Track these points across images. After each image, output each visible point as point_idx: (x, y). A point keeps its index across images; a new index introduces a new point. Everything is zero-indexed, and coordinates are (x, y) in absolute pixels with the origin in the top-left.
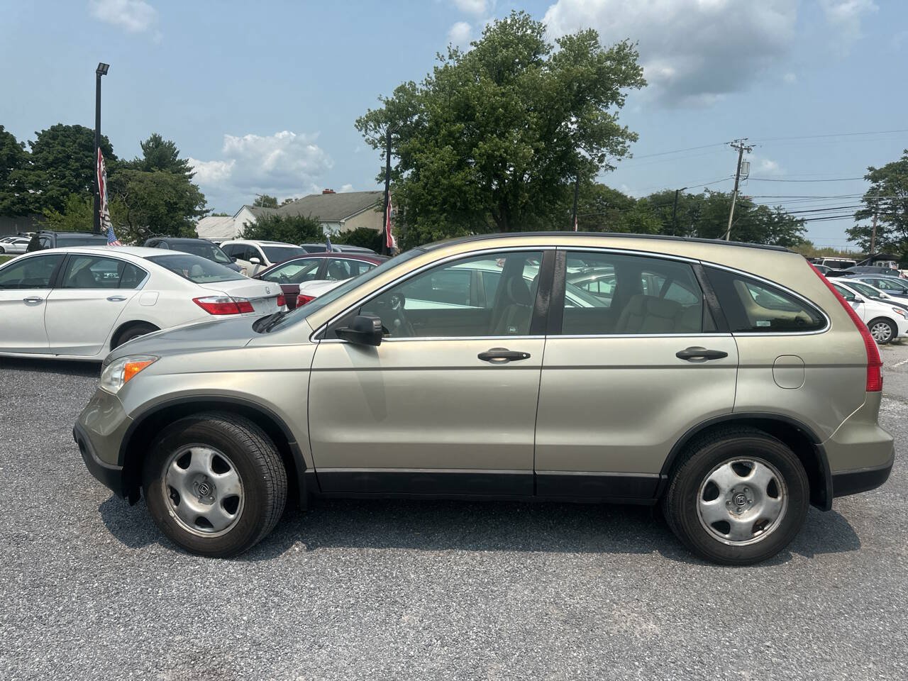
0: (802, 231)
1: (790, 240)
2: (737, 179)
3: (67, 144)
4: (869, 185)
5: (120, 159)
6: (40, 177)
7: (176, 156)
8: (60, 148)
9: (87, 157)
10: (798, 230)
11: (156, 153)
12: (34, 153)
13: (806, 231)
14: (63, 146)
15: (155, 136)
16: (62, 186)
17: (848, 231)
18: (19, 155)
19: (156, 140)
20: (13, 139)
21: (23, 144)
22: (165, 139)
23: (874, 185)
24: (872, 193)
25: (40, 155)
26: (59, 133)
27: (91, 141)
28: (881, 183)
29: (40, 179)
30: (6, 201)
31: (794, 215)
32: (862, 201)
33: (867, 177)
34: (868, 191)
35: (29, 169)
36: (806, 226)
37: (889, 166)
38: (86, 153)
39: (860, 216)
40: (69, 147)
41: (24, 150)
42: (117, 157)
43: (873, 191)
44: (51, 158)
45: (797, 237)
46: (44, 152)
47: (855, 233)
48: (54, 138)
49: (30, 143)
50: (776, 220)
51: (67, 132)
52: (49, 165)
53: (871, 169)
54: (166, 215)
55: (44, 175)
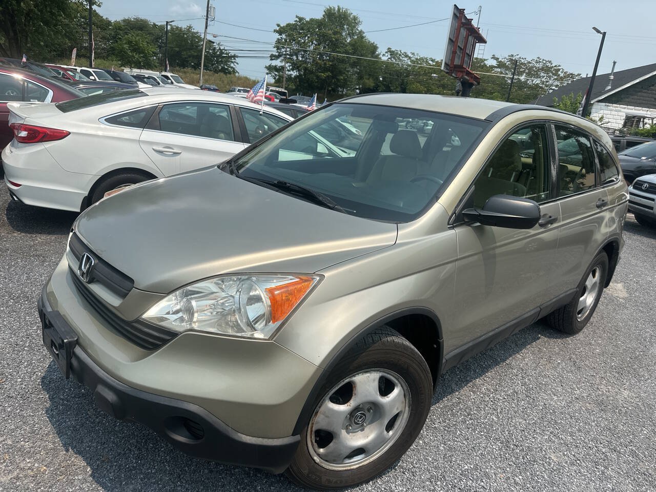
0: (235, 64)
1: (227, 69)
2: (207, 19)
4: (277, 36)
10: (232, 62)
13: (237, 64)
17: (266, 67)
23: (279, 37)
24: (279, 42)
28: (284, 36)
31: (230, 51)
32: (274, 47)
33: (275, 31)
34: (276, 40)
36: (237, 60)
37: (288, 25)
39: (273, 57)
43: (279, 41)
45: (232, 67)
47: (270, 69)
50: (218, 53)
53: (278, 25)
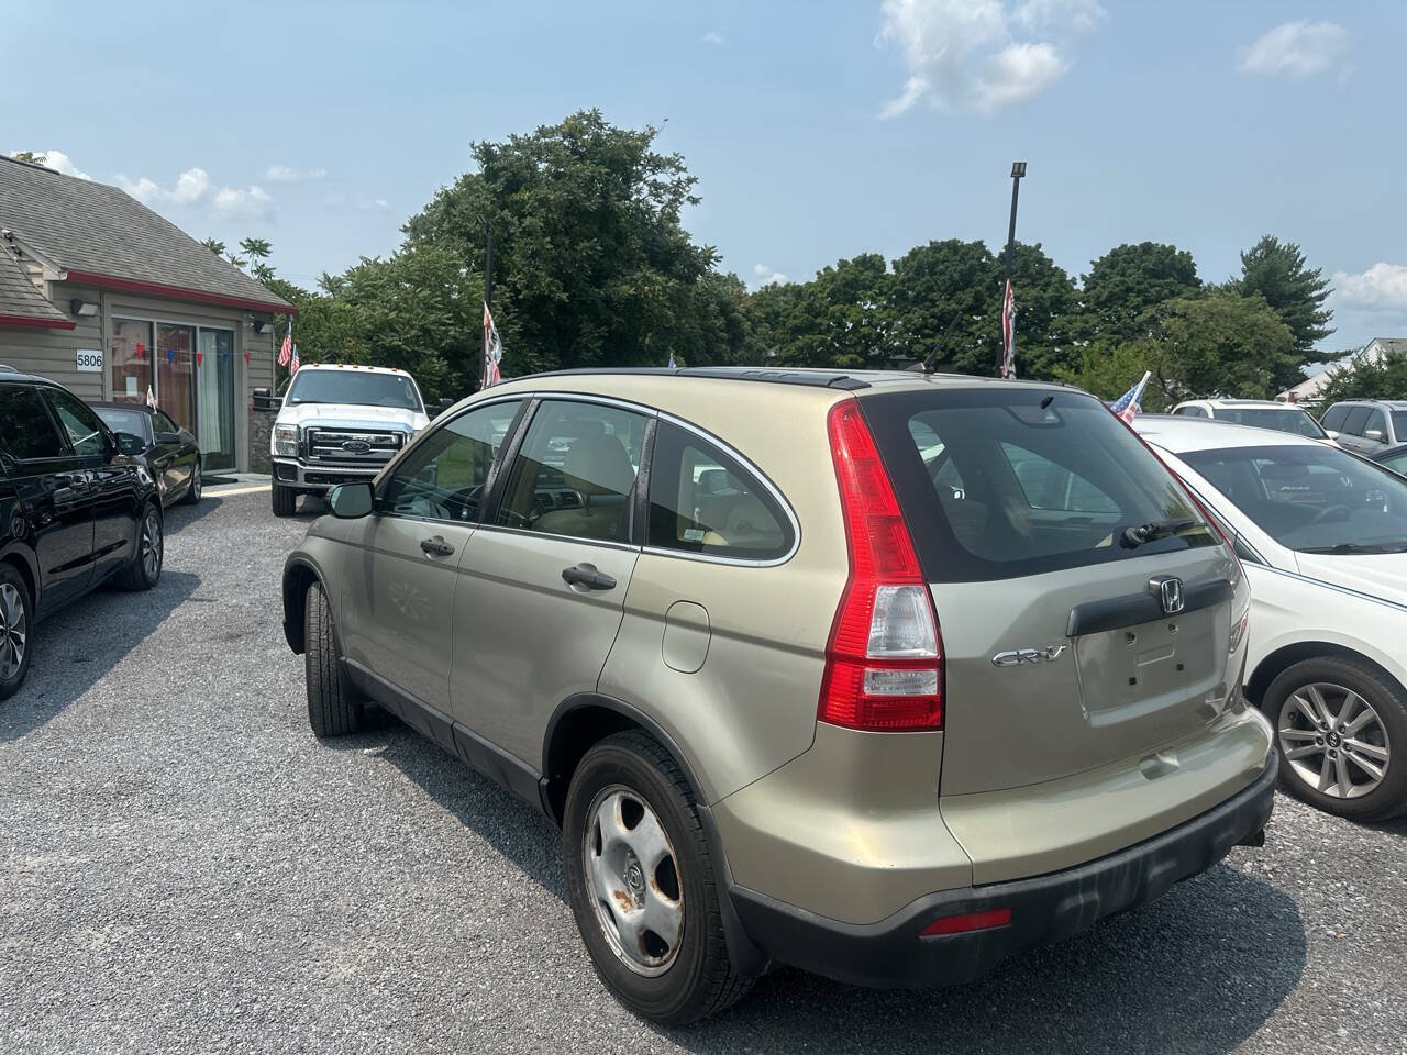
3: (1129, 271)
5: (1205, 284)
6: (1087, 323)
7: (1300, 266)
8: (1118, 278)
9: (1152, 287)
11: (1265, 265)
12: (1087, 290)
14: (1123, 275)
15: (1266, 240)
16: (1114, 333)
18: (1068, 295)
19: (1269, 246)
20: (1063, 274)
21: (1074, 281)
22: (1282, 243)
25: (1092, 293)
26: (1120, 258)
27: (1162, 263)
29: (1087, 326)
30: (1042, 359)
35: (1077, 314)
38: (1154, 281)
40: (1130, 275)
41: (1075, 287)
42: (1201, 282)
44: (1105, 294)
46: (1099, 288)
48: (1112, 266)
49: (1083, 277)
51: (1131, 256)
52: (1101, 304)
54: (1219, 364)
55: (1093, 319)
